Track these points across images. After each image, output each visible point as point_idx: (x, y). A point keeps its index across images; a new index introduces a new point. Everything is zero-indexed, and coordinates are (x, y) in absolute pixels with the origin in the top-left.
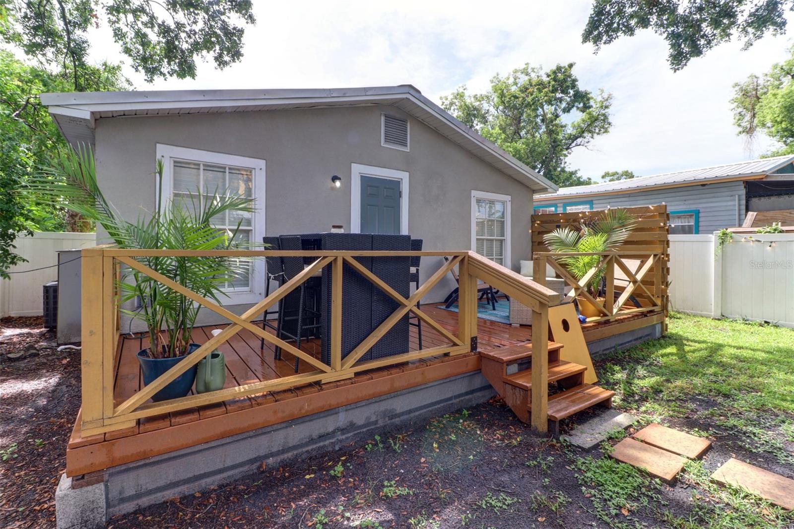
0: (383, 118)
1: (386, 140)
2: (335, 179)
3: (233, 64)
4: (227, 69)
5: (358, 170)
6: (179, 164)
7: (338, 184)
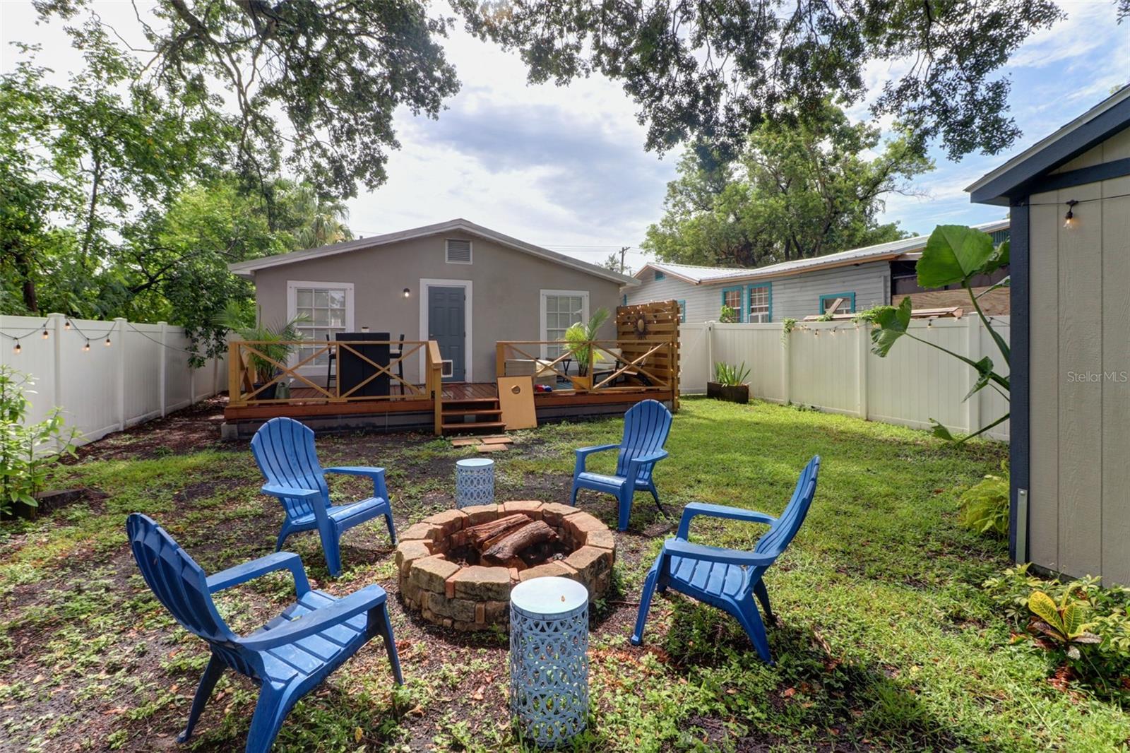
0: (447, 243)
1: (450, 259)
2: (406, 290)
3: (380, 187)
4: (376, 190)
5: (425, 284)
6: (300, 291)
7: (407, 295)
